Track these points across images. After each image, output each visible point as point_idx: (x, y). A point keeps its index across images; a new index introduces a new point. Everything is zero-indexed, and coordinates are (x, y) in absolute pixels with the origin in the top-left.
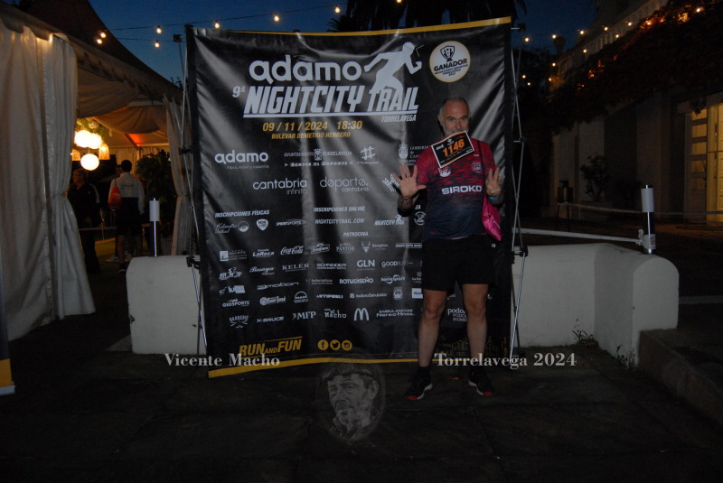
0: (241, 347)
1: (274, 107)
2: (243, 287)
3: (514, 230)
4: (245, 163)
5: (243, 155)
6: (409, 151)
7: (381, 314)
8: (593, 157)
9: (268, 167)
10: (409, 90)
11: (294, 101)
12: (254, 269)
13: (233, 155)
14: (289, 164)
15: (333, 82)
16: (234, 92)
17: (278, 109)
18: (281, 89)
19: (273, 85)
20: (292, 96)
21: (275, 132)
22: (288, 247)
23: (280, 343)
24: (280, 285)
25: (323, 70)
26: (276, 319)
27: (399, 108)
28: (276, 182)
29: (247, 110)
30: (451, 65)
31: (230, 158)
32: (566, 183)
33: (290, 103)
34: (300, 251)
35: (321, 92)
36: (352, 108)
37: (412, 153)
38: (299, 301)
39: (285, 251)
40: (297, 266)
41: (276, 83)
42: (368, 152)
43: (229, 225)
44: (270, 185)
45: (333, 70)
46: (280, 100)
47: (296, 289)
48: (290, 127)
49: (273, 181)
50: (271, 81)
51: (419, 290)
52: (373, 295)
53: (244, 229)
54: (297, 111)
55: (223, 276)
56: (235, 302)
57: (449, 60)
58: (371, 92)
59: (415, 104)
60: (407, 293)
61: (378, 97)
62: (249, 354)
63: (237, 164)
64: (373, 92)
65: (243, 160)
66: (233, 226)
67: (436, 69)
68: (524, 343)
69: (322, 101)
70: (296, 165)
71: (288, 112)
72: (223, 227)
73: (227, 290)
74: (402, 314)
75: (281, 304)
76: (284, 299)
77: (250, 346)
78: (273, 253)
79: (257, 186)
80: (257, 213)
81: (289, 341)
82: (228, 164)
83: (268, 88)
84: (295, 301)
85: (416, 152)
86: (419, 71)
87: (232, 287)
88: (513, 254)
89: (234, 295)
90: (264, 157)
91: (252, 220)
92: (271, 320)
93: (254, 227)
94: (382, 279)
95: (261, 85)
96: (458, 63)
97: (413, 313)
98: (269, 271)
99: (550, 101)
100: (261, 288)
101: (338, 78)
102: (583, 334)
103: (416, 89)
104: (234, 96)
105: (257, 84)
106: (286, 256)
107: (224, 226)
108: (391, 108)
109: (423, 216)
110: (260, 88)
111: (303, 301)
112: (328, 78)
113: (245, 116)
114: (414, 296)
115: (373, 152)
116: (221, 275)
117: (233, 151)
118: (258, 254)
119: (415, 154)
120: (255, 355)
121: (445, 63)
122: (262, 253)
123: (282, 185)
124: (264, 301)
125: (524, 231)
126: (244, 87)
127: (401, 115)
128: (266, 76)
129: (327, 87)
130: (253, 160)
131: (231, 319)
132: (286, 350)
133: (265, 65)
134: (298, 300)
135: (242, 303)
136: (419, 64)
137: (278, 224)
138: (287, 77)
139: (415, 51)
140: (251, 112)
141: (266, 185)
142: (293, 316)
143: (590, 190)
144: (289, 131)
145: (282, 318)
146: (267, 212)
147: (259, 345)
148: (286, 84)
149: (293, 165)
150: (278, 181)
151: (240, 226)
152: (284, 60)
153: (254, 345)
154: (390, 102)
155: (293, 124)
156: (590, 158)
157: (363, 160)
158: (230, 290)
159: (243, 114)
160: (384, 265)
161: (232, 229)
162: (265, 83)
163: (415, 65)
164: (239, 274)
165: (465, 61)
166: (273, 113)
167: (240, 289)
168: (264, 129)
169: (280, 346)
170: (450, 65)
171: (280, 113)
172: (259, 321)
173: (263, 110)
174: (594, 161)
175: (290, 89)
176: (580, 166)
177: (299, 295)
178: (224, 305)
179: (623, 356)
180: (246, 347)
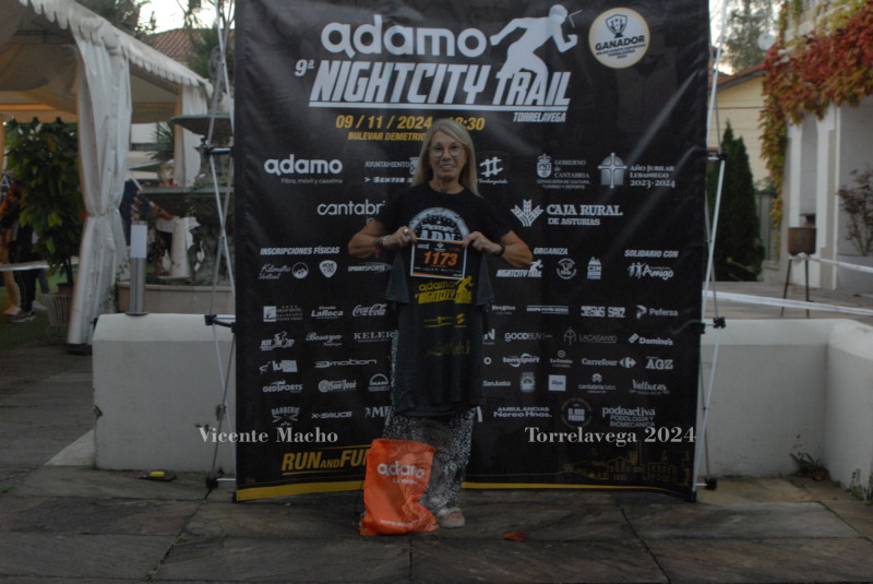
0: (286, 456)
1: (355, 93)
2: (294, 362)
3: (707, 293)
4: (308, 176)
5: (306, 162)
6: (554, 166)
7: (501, 413)
8: (861, 172)
9: (341, 181)
10: (557, 75)
11: (384, 83)
12: (312, 337)
13: (290, 161)
14: (371, 177)
15: (443, 58)
16: (298, 67)
17: (359, 96)
18: (365, 65)
19: (353, 60)
20: (381, 75)
21: (353, 129)
22: (364, 305)
23: (345, 453)
24: (350, 362)
25: (428, 40)
26: (340, 415)
27: (540, 102)
28: (351, 205)
29: (314, 95)
30: (620, 43)
31: (287, 166)
32: (811, 218)
33: (377, 88)
34: (381, 312)
35: (425, 72)
36: (471, 99)
37: (557, 169)
38: (376, 389)
39: (359, 311)
40: (376, 334)
41: (359, 57)
42: (491, 165)
43: (280, 267)
44: (343, 209)
45: (443, 41)
46: (363, 81)
47: (371, 370)
48: (376, 122)
49: (347, 203)
50: (351, 53)
51: (562, 379)
52: (490, 384)
53: (301, 275)
54: (388, 99)
55: (266, 345)
56: (280, 386)
57: (619, 35)
58: (499, 75)
59: (566, 97)
60: (542, 382)
61: (509, 82)
62: (297, 467)
63: (295, 175)
64: (503, 76)
65: (306, 171)
66: (285, 268)
67: (598, 47)
68: (715, 471)
69: (425, 87)
70: (382, 180)
71: (374, 101)
72: (270, 270)
73: (271, 365)
74: (532, 415)
75: (349, 391)
76: (353, 385)
77: (299, 455)
78: (341, 313)
79: (323, 209)
80: (321, 250)
81: (358, 449)
82: (283, 175)
83: (346, 64)
84: (371, 389)
85: (565, 169)
86: (573, 48)
87: (278, 362)
88: (703, 326)
89: (281, 375)
90: (336, 167)
91: (314, 261)
92: (333, 415)
93: (315, 273)
94: (505, 360)
95: (336, 59)
96: (631, 41)
97: (550, 413)
98: (334, 341)
99: (786, 60)
100: (321, 365)
101: (451, 52)
102: (806, 458)
103: (567, 75)
104: (297, 74)
105: (331, 57)
106: (360, 317)
107: (273, 269)
108: (529, 101)
109: (570, 266)
110: (336, 64)
111: (382, 389)
112: (436, 51)
113: (312, 105)
114: (552, 387)
115: (498, 165)
116: (263, 342)
117: (292, 156)
118: (319, 314)
119: (562, 171)
120: (305, 469)
121: (613, 40)
122: (325, 313)
123: (359, 209)
124: (325, 386)
125: (722, 295)
126: (312, 62)
127: (543, 113)
128: (345, 45)
129: (434, 66)
130: (319, 171)
131: (273, 411)
132: (353, 464)
133: (344, 29)
134: (376, 386)
135: (292, 387)
136: (574, 39)
137: (351, 269)
138: (375, 48)
139: (567, 19)
140: (320, 99)
141: (337, 209)
142: (365, 412)
143: (855, 234)
144: (375, 130)
145: (349, 414)
146: (335, 250)
147: (312, 454)
148: (373, 58)
149: (377, 180)
150: (355, 203)
151: (296, 270)
152: (373, 24)
153: (306, 454)
154: (528, 90)
155: (380, 119)
156: (854, 172)
157: (484, 178)
158: (276, 367)
159: (308, 101)
160: (509, 337)
161: (284, 273)
162: (342, 56)
163: (567, 40)
164: (290, 342)
165: (641, 39)
166: (353, 101)
167: (290, 366)
168: (338, 126)
169: (344, 458)
170: (620, 41)
171: (362, 101)
172: (315, 416)
173: (337, 96)
174: (864, 179)
175: (378, 65)
176: (837, 186)
177: (377, 380)
178: (266, 389)
179: (860, 487)
180: (292, 456)
